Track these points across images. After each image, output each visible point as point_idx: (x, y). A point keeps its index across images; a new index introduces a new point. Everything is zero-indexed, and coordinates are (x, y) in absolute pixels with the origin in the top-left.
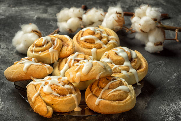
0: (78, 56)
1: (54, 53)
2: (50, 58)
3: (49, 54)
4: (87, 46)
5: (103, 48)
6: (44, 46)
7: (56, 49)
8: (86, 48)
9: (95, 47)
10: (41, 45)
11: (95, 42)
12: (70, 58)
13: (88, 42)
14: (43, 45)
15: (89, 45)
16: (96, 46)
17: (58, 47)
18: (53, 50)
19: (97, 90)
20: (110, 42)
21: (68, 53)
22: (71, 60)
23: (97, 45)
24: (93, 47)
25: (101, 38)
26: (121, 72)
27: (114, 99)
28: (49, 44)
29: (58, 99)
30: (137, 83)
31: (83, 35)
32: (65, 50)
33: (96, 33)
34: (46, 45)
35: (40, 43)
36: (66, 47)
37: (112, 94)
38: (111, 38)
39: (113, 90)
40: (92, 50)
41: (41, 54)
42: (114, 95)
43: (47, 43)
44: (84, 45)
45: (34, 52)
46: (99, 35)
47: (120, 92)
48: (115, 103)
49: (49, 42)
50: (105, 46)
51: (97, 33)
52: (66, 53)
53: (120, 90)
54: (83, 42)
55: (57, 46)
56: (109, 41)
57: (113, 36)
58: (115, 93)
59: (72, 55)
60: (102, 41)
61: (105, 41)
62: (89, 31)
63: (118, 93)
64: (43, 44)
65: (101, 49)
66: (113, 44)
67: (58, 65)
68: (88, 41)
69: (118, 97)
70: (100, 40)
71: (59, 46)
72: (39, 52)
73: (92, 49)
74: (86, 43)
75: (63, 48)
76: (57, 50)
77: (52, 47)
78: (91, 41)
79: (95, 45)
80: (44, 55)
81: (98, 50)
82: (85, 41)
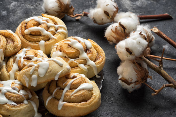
0: (26, 52)
5: (52, 40)
8: (32, 42)
9: (43, 40)
11: (41, 33)
13: (33, 35)
15: (35, 38)
19: (57, 91)
22: (20, 58)
23: (44, 37)
24: (41, 39)
25: (47, 29)
26: (77, 67)
27: (79, 100)
30: (96, 76)
33: (41, 24)
36: (11, 43)
37: (76, 94)
38: (58, 27)
39: (75, 91)
42: (78, 96)
44: (30, 38)
46: (44, 25)
47: (84, 91)
50: (53, 36)
52: (13, 51)
53: (83, 89)
54: (28, 36)
56: (57, 30)
57: (60, 24)
58: (78, 94)
60: (49, 32)
61: (52, 31)
62: (34, 22)
63: (82, 93)
65: (50, 40)
68: (33, 33)
69: (81, 98)
70: (47, 31)
71: (3, 44)
73: (39, 42)
74: (31, 36)
75: (8, 45)
76: (2, 48)
81: (47, 43)
82: (30, 34)
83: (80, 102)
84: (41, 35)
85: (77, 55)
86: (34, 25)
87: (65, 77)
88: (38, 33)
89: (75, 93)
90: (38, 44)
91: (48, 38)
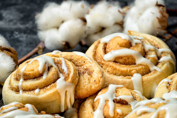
1: (68, 89)
2: (60, 101)
4: (122, 71)
5: (154, 73)
6: (44, 77)
7: (70, 80)
8: (119, 75)
9: (137, 72)
10: (37, 75)
11: (135, 60)
12: (101, 97)
13: (121, 63)
14: (41, 75)
15: (124, 68)
16: (140, 70)
18: (64, 83)
20: (161, 60)
21: (93, 88)
22: (107, 101)
23: (140, 67)
24: (134, 71)
25: (144, 54)
28: (53, 71)
31: (107, 50)
32: (87, 81)
33: (134, 44)
34: (48, 74)
35: (33, 70)
36: (86, 74)
38: (162, 53)
40: (132, 79)
41: (39, 94)
43: (49, 68)
44: (115, 69)
45: (21, 91)
46: (139, 49)
49: (51, 66)
50: (155, 68)
51: (136, 44)
52: (91, 87)
54: (111, 64)
55: (71, 75)
56: (159, 58)
57: (163, 47)
60: (148, 59)
61: (153, 58)
62: (121, 41)
64: (41, 72)
65: (150, 74)
66: (168, 63)
67: (76, 114)
68: (121, 61)
70: (144, 57)
71: (74, 74)
72: (34, 89)
73: (132, 76)
75: (82, 78)
76: (73, 82)
77: (59, 78)
79: (137, 68)
81: (146, 77)
82: (115, 61)
84: (135, 64)
86: (122, 46)
88: (130, 60)
90: (130, 78)
91: (148, 71)
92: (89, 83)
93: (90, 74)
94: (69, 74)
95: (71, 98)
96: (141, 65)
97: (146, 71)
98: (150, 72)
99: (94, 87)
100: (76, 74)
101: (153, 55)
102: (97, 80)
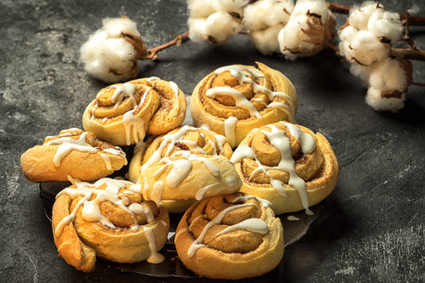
0: (186, 134)
1: (134, 124)
2: (125, 135)
3: (122, 125)
4: (218, 112)
5: (253, 119)
6: (116, 107)
7: (139, 114)
8: (214, 115)
9: (234, 116)
10: (109, 104)
11: (235, 102)
12: (166, 138)
13: (220, 103)
14: (114, 104)
15: (221, 108)
16: (238, 113)
17: (144, 112)
18: (132, 116)
19: (198, 222)
20: (271, 105)
21: (165, 126)
22: (169, 142)
23: (239, 110)
24: (230, 113)
25: (250, 95)
27: (228, 248)
28: (127, 101)
29: (109, 234)
30: (305, 210)
31: (213, 85)
32: (162, 118)
33: (241, 83)
34: (120, 104)
35: (106, 98)
36: (165, 110)
37: (226, 235)
38: (276, 96)
39: (229, 228)
40: (227, 121)
41: (105, 123)
42: (230, 239)
43: (124, 98)
44: (212, 108)
45: (93, 117)
46: (246, 88)
47: (244, 233)
48: (227, 257)
49: (128, 97)
50: (257, 114)
51: (245, 83)
52: (163, 124)
53: (245, 230)
54: (210, 101)
55: (144, 109)
56: (269, 102)
57: (281, 91)
58: (232, 235)
59: (174, 131)
60: (252, 102)
61: (258, 102)
62: (228, 77)
63: (238, 235)
64: (113, 102)
65: (248, 119)
66: (276, 111)
68: (220, 99)
69: (236, 243)
70: (249, 99)
71: (147, 109)
72: (103, 118)
73: (226, 118)
74: (215, 102)
75: (159, 113)
76: (142, 117)
77: (132, 109)
78: (227, 101)
79: (235, 111)
80: (113, 127)
81: (241, 123)
82: (215, 99)
83: (230, 252)
84: (235, 105)
85: (275, 161)
86: (226, 83)
87: (222, 198)
88: (230, 101)
89: (225, 233)
90: (223, 121)
91: (247, 115)
92: (164, 120)
93: (168, 111)
94: (140, 109)
95: (139, 132)
96: (241, 108)
97: (245, 116)
98: (249, 117)
99: (167, 125)
100: (152, 108)
101: (259, 99)
102: (170, 120)
